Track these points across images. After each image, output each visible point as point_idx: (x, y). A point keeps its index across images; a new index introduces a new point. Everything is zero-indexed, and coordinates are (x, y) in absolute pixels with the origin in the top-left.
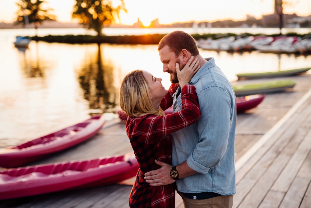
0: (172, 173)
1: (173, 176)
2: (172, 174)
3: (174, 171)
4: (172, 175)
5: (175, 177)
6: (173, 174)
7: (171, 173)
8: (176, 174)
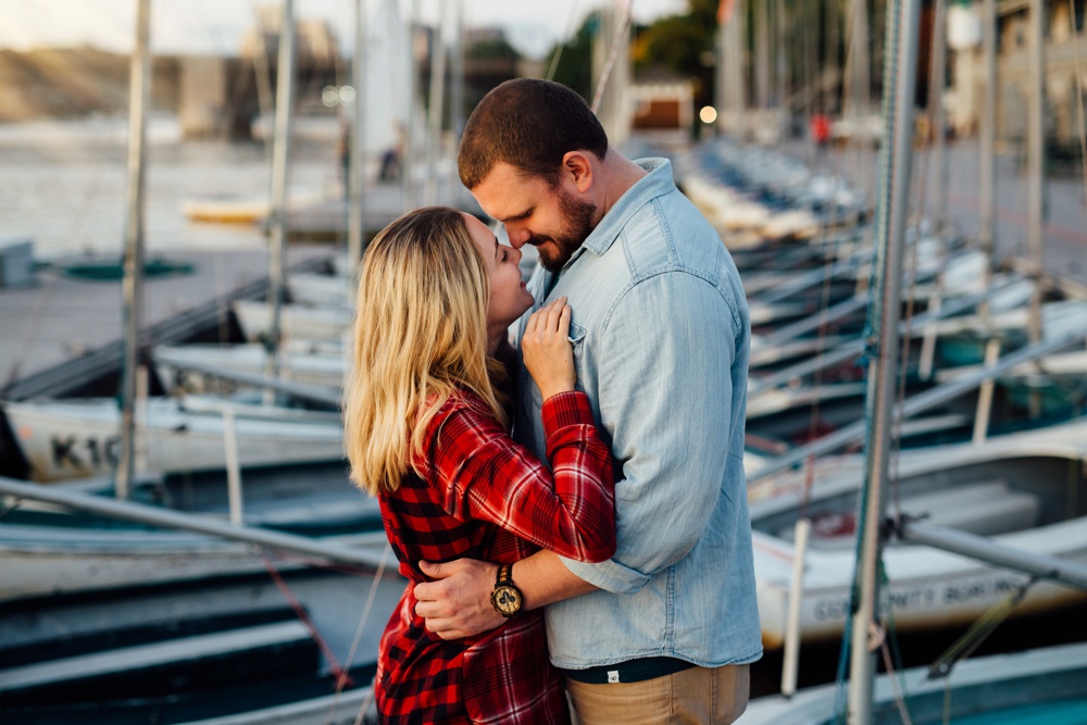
0: (500, 596)
1: (503, 607)
2: (498, 599)
3: (507, 590)
4: (499, 604)
5: (512, 610)
6: (503, 601)
7: (494, 597)
8: (512, 599)
